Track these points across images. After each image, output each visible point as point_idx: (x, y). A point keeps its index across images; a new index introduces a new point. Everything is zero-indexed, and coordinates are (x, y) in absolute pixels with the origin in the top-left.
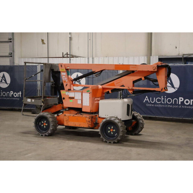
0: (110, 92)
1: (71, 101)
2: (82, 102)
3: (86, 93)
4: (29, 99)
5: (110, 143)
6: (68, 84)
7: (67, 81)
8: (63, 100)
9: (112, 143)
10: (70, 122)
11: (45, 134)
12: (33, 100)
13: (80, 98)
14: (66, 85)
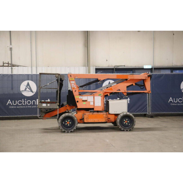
0: (109, 95)
1: (84, 103)
2: (94, 103)
3: (98, 96)
4: (44, 104)
5: (127, 131)
6: (76, 90)
7: (75, 88)
8: (77, 103)
9: (128, 130)
10: (90, 119)
11: (71, 130)
12: (49, 105)
13: (93, 100)
14: (75, 91)
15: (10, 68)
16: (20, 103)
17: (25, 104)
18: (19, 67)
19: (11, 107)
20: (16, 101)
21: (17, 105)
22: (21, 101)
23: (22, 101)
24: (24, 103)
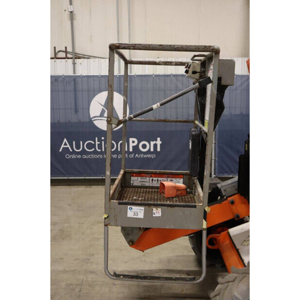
15: (70, 61)
16: (90, 146)
17: (102, 149)
18: (92, 60)
19: (70, 157)
20: (81, 142)
21: (84, 152)
22: (93, 143)
23: (95, 142)
24: (100, 146)
